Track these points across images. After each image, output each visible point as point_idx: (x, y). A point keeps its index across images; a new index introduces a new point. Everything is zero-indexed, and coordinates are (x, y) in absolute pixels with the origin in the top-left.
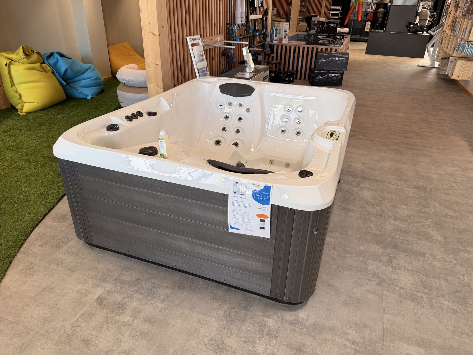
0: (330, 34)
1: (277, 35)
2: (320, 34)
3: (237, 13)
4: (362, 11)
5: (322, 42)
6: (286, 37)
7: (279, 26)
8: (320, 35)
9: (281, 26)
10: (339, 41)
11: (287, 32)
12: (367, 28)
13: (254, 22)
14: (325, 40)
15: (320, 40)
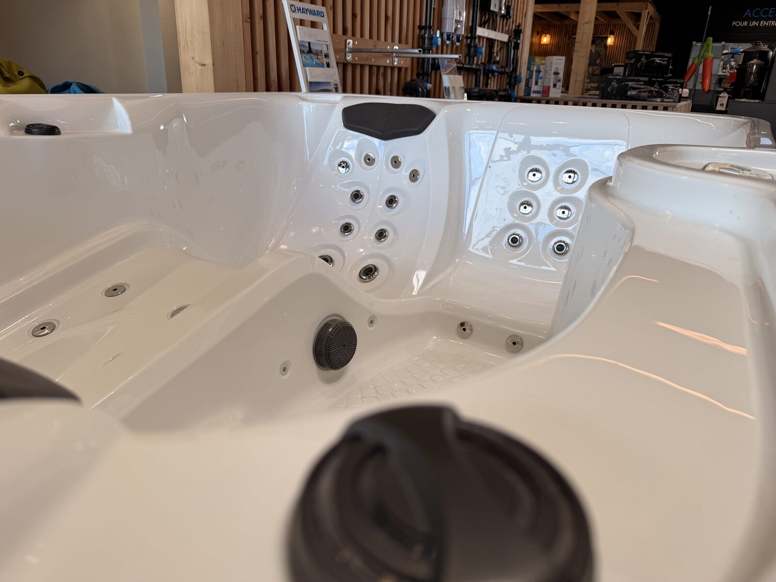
0: (654, 79)
1: (540, 81)
2: (631, 78)
3: (445, 9)
4: (711, 74)
5: (634, 93)
6: (558, 86)
7: (543, 64)
8: (632, 81)
9: (548, 64)
10: (672, 93)
11: (559, 76)
12: (722, 105)
13: (489, 46)
14: (642, 90)
15: (630, 90)
